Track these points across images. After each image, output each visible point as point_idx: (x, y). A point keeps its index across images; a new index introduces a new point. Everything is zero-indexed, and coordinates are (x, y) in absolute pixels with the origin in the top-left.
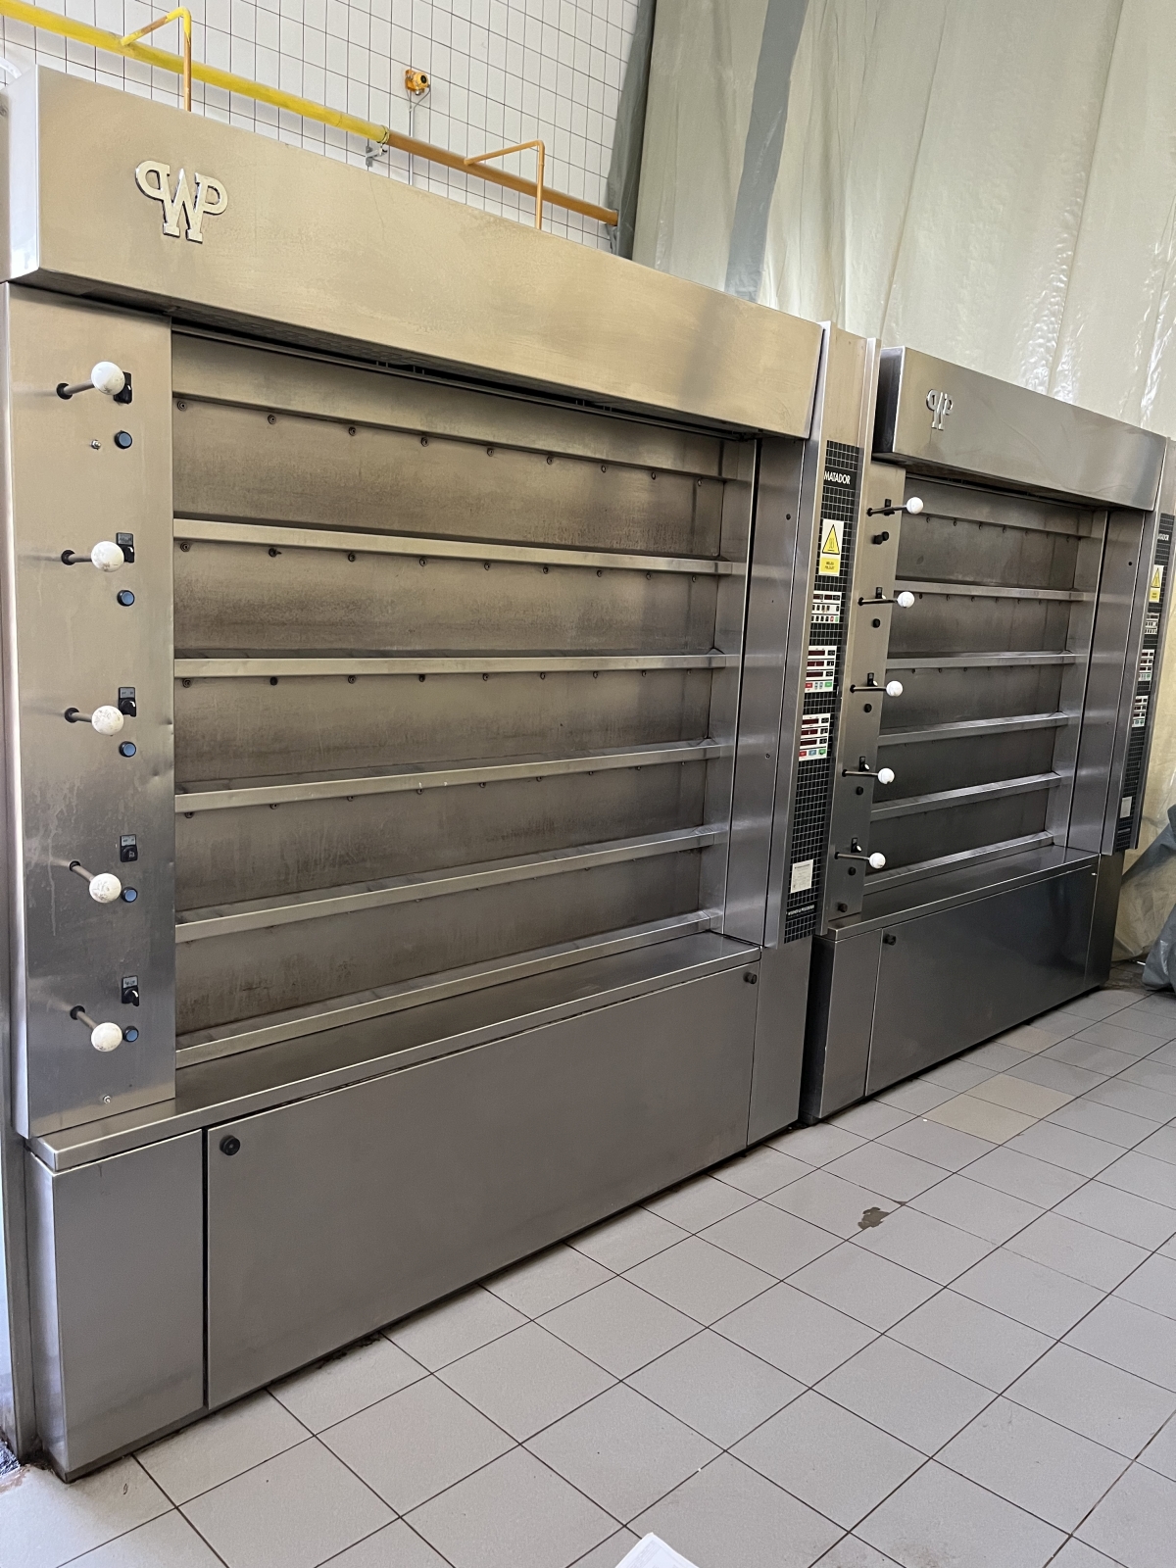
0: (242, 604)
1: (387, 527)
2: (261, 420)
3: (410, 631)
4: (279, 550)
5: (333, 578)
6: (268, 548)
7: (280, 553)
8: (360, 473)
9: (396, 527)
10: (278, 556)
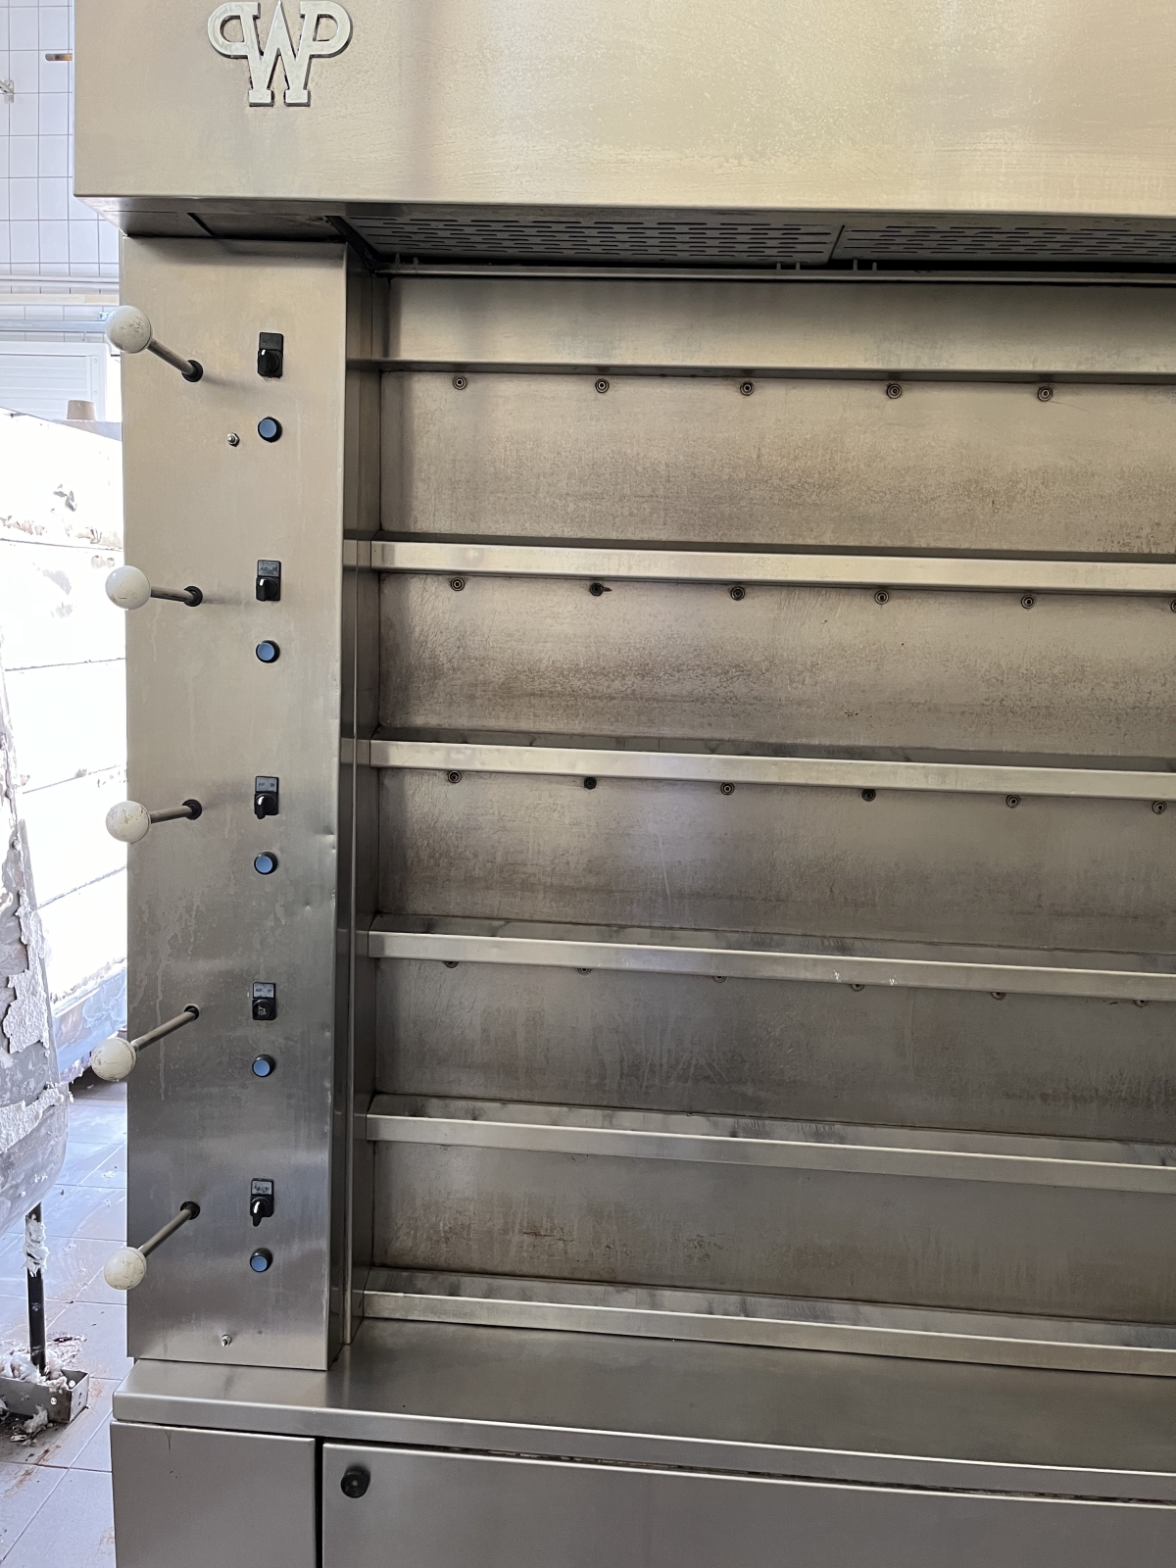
0: (543, 667)
1: (810, 542)
2: (584, 388)
3: (849, 715)
4: (606, 585)
5: (700, 626)
6: (589, 583)
7: (608, 590)
8: (758, 457)
9: (828, 540)
10: (605, 594)
